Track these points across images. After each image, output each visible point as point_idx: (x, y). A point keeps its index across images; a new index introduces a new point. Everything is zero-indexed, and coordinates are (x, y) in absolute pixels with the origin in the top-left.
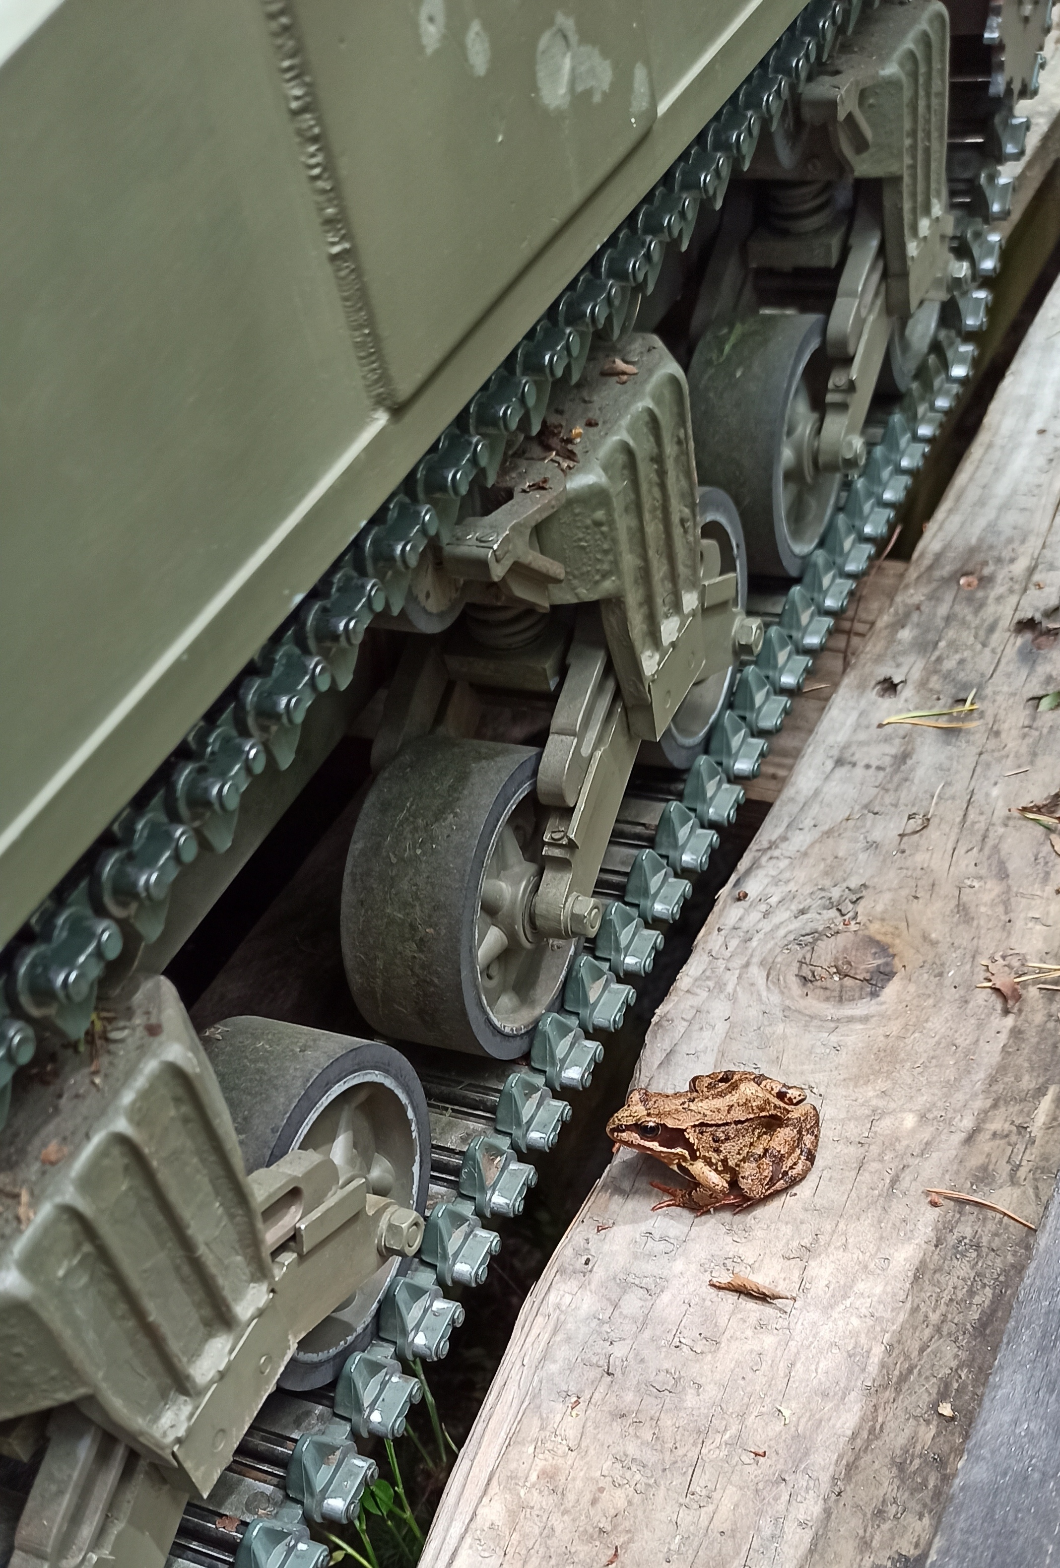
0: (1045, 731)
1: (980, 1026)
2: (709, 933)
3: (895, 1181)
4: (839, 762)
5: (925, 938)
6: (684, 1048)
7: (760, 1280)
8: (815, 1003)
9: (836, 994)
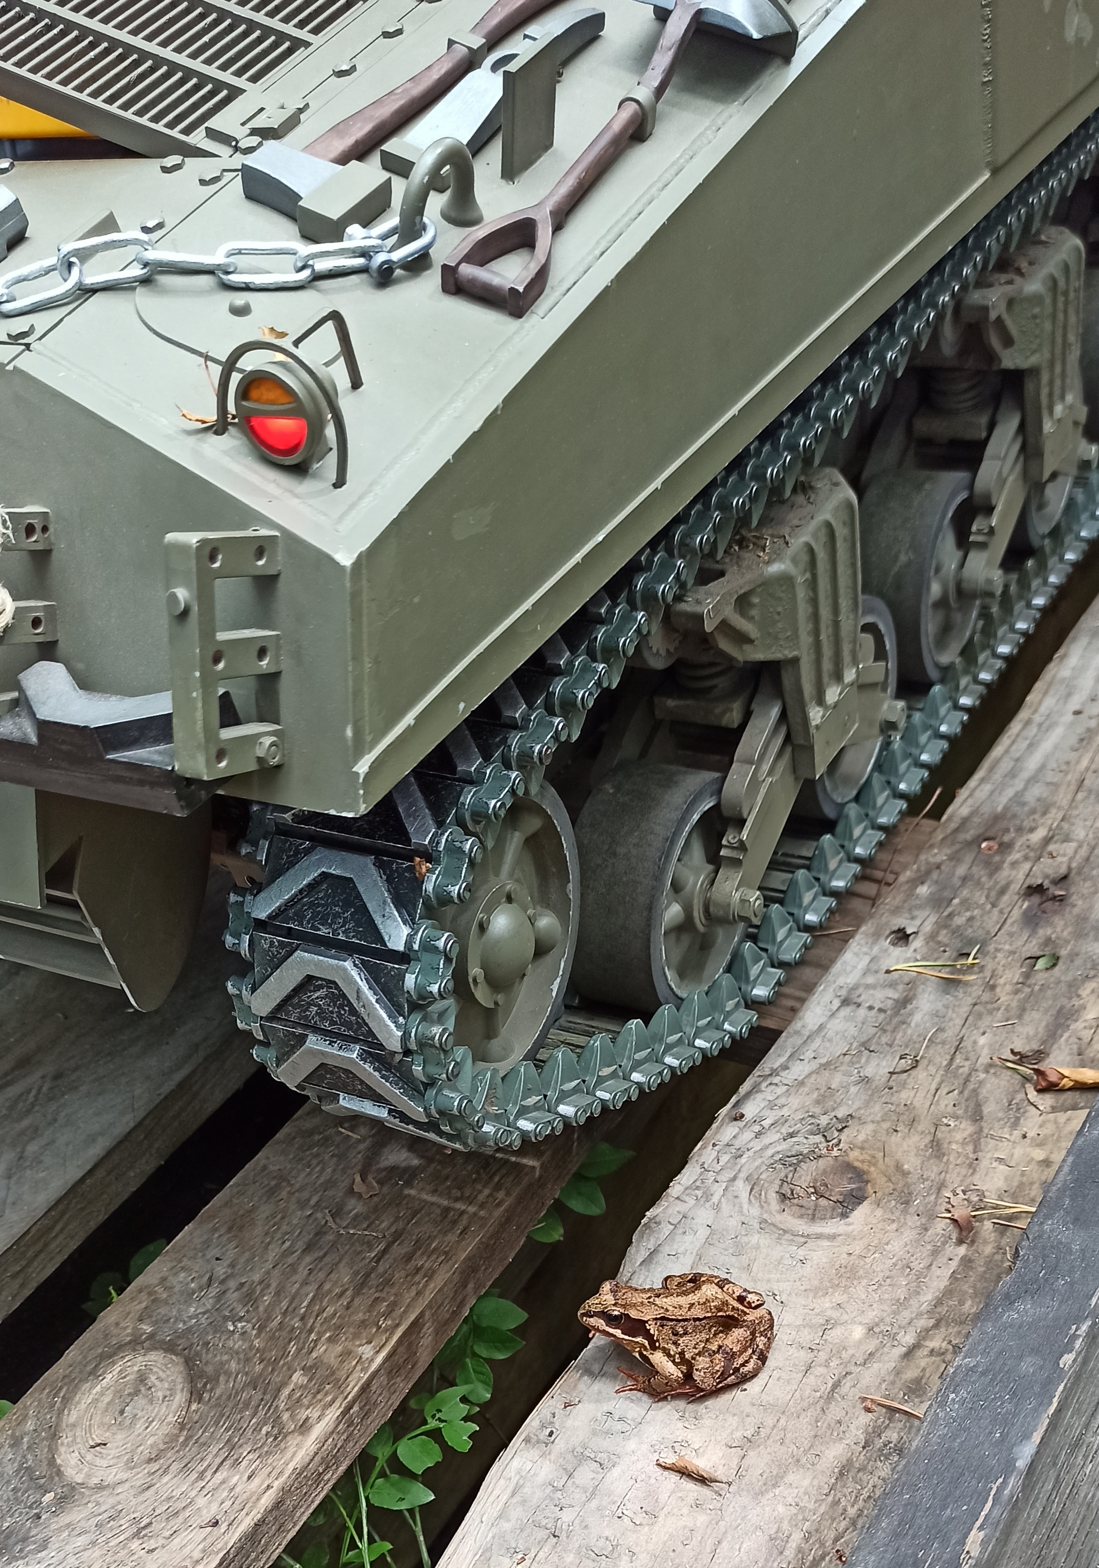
0: (1037, 988)
1: (935, 1252)
2: (704, 1147)
3: (836, 1385)
4: (846, 1002)
5: (898, 1167)
6: (666, 1249)
7: (702, 1464)
8: (790, 1218)
9: (810, 1212)
